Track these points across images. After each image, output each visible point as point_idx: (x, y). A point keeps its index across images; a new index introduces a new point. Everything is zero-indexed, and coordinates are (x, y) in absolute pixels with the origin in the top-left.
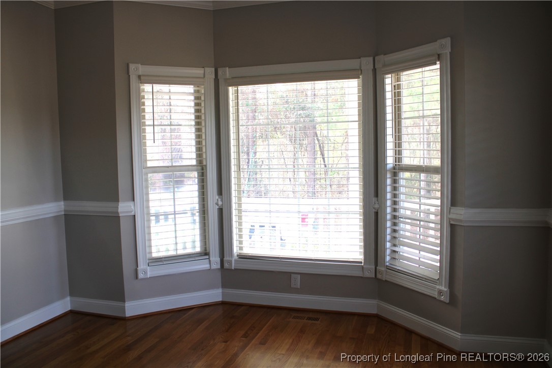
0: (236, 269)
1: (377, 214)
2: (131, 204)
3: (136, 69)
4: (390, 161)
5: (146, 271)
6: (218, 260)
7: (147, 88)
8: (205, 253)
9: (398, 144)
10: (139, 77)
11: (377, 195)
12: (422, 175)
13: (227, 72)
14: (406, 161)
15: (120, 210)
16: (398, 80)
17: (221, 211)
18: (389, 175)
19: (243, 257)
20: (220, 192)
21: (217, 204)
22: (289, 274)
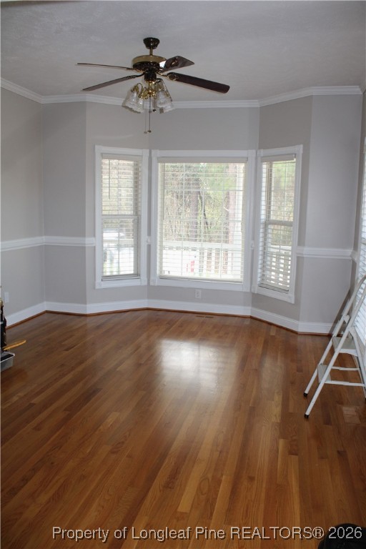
0: (158, 286)
1: (253, 251)
2: (93, 238)
3: (99, 149)
4: (263, 217)
5: (101, 285)
6: (146, 279)
7: (106, 161)
8: (137, 275)
9: (269, 207)
10: (102, 154)
11: (253, 239)
12: (283, 227)
13: (157, 153)
14: (273, 218)
15: (87, 242)
16: (271, 166)
17: (149, 246)
18: (262, 226)
19: (162, 278)
20: (149, 234)
21: (147, 242)
22: (194, 289)
